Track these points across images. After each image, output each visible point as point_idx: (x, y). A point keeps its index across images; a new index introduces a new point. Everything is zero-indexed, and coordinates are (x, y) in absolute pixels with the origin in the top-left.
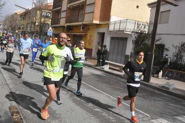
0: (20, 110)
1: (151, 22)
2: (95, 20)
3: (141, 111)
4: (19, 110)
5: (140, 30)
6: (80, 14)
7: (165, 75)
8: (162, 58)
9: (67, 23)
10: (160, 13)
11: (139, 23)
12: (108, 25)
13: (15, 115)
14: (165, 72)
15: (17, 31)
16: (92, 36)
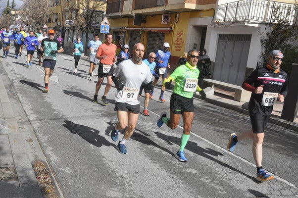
0: (51, 169)
2: (189, 2)
3: (276, 177)
4: (49, 168)
9: (135, 9)
11: (277, 4)
13: (42, 176)
15: (45, 26)
16: (182, 34)
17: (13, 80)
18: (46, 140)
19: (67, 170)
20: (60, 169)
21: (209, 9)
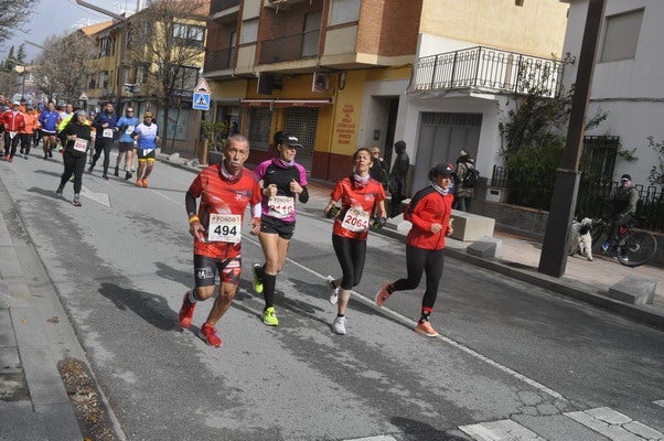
0: (97, 375)
1: (569, 54)
2: (364, 51)
3: (529, 381)
4: (93, 373)
5: (528, 84)
6: (308, 29)
7: (619, 249)
8: (610, 188)
9: (261, 63)
10: (603, 22)
11: (525, 58)
12: (410, 70)
13: (79, 390)
14: (621, 239)
15: (84, 96)
16: (352, 111)
17: (19, 201)
18: (85, 320)
19: (129, 378)
20: (115, 375)
21: (401, 64)
